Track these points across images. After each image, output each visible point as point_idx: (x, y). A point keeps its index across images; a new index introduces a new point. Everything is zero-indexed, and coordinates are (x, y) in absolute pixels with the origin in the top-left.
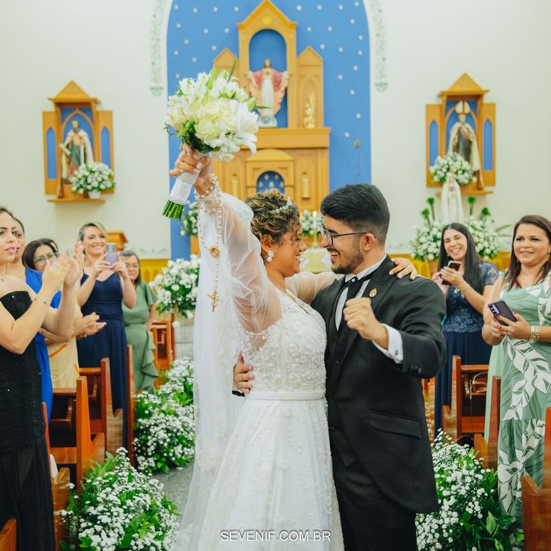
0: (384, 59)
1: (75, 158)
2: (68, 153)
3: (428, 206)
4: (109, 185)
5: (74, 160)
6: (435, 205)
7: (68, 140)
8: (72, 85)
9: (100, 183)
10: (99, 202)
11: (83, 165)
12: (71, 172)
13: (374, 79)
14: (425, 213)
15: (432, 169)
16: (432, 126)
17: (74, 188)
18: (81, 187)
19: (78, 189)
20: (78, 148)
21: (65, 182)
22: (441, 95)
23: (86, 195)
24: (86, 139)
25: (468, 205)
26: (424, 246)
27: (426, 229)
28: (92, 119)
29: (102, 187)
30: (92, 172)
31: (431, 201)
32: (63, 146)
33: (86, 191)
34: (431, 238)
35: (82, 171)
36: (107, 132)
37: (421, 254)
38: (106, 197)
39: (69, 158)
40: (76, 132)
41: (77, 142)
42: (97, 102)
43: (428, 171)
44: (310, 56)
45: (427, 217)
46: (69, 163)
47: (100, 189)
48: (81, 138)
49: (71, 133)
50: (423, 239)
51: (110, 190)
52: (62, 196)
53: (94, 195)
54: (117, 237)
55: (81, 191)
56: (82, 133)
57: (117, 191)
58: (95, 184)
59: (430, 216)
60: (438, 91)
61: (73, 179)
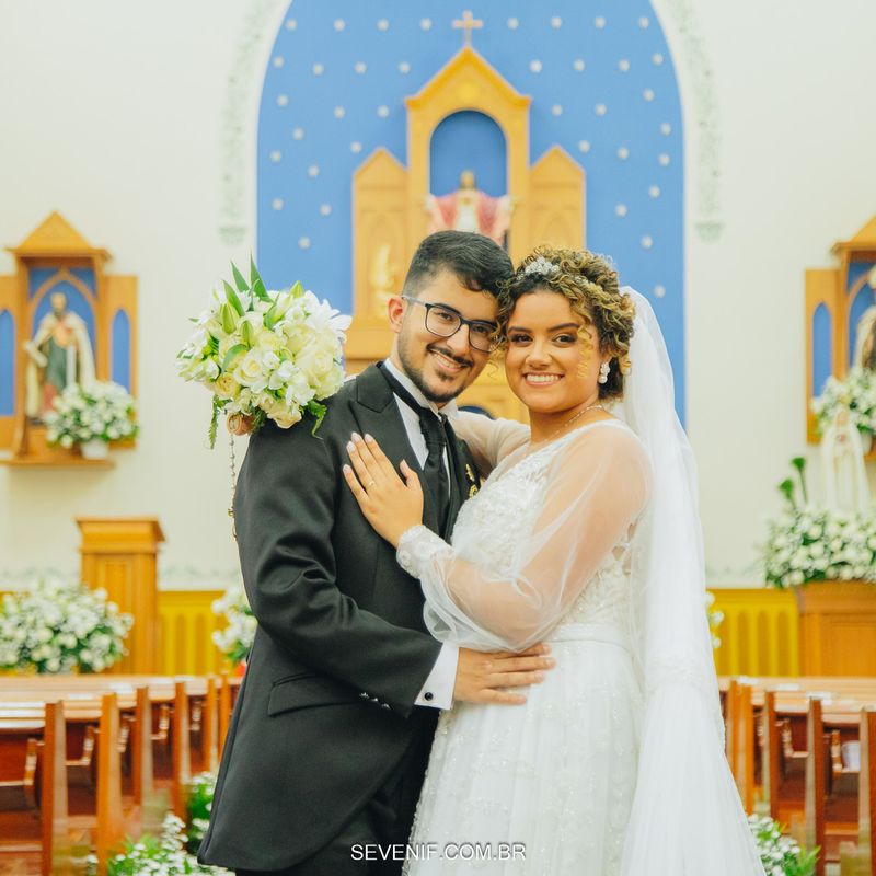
0: (715, 174)
1: (57, 372)
2: (41, 360)
3: (793, 473)
4: (126, 429)
5: (53, 376)
6: (808, 471)
7: (42, 336)
8: (55, 219)
9: (108, 425)
10: (103, 466)
11: (72, 388)
12: (47, 402)
13: (693, 215)
14: (787, 487)
15: (817, 405)
16: (819, 314)
17: (52, 435)
18: (67, 432)
19: (60, 437)
20: (64, 351)
21: (32, 423)
22: (838, 249)
23: (76, 451)
24: (81, 334)
26: (784, 556)
27: (787, 521)
28: (94, 291)
29: (113, 433)
30: (91, 402)
31: (799, 463)
32: (31, 347)
33: (78, 442)
34: (797, 537)
35: (69, 400)
36: (124, 320)
37: (777, 571)
38: (123, 458)
39: (43, 374)
40: (59, 316)
41: (61, 338)
42: (105, 256)
43: (809, 411)
44: (558, 165)
45: (789, 496)
46: (42, 382)
47: (106, 438)
48: (69, 331)
49: (49, 321)
50: (781, 541)
51: (125, 442)
52: (25, 450)
53: (94, 451)
54: (146, 530)
55: (67, 442)
56: (73, 320)
57: (141, 441)
58: (98, 427)
59: (797, 494)
60: (830, 242)
61: (50, 417)
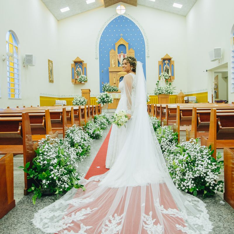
0: (149, 51)
1: (78, 74)
3: (157, 83)
4: (86, 80)
6: (159, 82)
7: (77, 70)
8: (78, 57)
9: (84, 79)
10: (84, 84)
11: (80, 76)
12: (78, 77)
13: (146, 55)
14: (157, 84)
15: (160, 76)
16: (160, 66)
17: (78, 81)
18: (80, 80)
19: (79, 81)
20: (79, 72)
21: (76, 79)
22: (162, 59)
23: (81, 82)
24: (81, 70)
25: (166, 83)
26: (157, 91)
27: (157, 88)
28: (82, 65)
29: (85, 80)
30: (82, 77)
31: (158, 82)
33: (81, 81)
34: (158, 89)
35: (80, 77)
36: (85, 68)
37: (156, 93)
38: (86, 83)
39: (77, 74)
41: (79, 70)
42: (83, 61)
43: (159, 76)
44: (131, 50)
45: (157, 85)
46: (77, 75)
47: (84, 81)
48: (80, 70)
49: (78, 68)
50: (156, 90)
51: (86, 81)
52: (75, 83)
53: (83, 82)
54: (88, 90)
55: (80, 81)
56: (80, 68)
57: (88, 81)
58: (83, 80)
59: (158, 85)
60: (161, 58)
61: (78, 79)
